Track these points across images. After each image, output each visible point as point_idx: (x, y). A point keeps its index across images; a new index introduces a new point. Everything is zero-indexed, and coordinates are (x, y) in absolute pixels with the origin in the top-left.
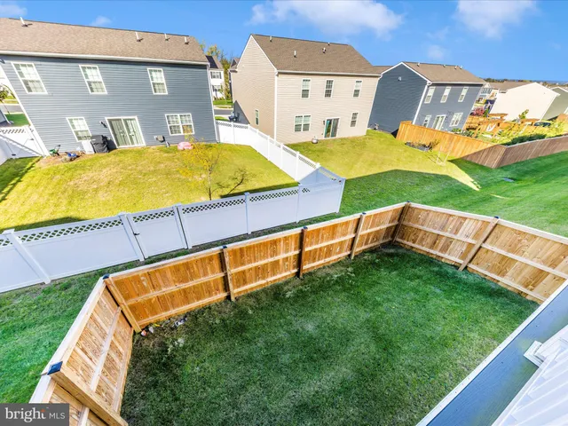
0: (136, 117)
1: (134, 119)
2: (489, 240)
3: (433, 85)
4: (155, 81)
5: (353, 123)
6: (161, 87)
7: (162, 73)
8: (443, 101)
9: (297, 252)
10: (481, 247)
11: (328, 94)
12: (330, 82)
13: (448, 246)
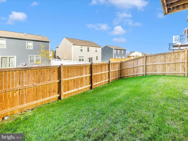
0: (15, 57)
1: (14, 57)
2: (147, 62)
3: (115, 49)
4: (28, 45)
5: (97, 59)
6: (30, 47)
7: (32, 43)
8: (119, 53)
9: (90, 75)
10: (146, 65)
11: (88, 51)
12: (88, 48)
13: (138, 70)
